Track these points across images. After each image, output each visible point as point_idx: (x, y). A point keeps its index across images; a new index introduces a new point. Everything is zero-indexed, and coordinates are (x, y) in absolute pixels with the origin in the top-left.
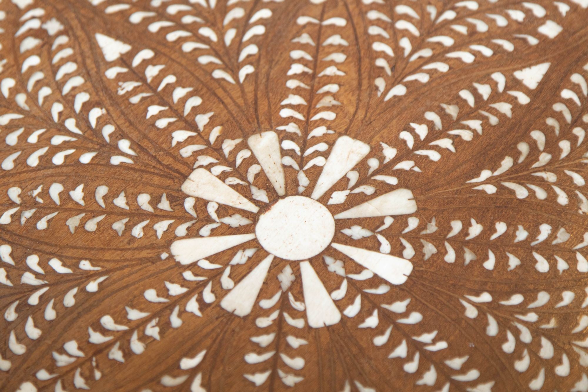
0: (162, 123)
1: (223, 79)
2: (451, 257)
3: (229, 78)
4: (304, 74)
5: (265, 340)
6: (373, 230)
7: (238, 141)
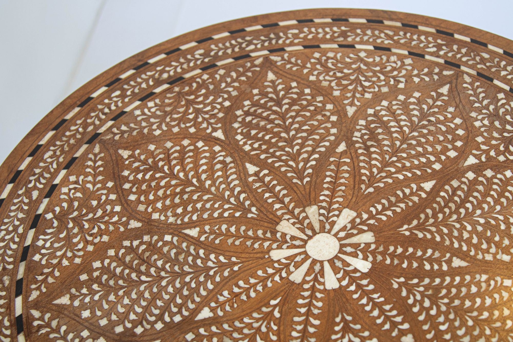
0: (270, 201)
1: (297, 183)
2: (388, 261)
3: (299, 183)
4: (331, 181)
5: (306, 294)
6: (356, 249)
7: (301, 209)
